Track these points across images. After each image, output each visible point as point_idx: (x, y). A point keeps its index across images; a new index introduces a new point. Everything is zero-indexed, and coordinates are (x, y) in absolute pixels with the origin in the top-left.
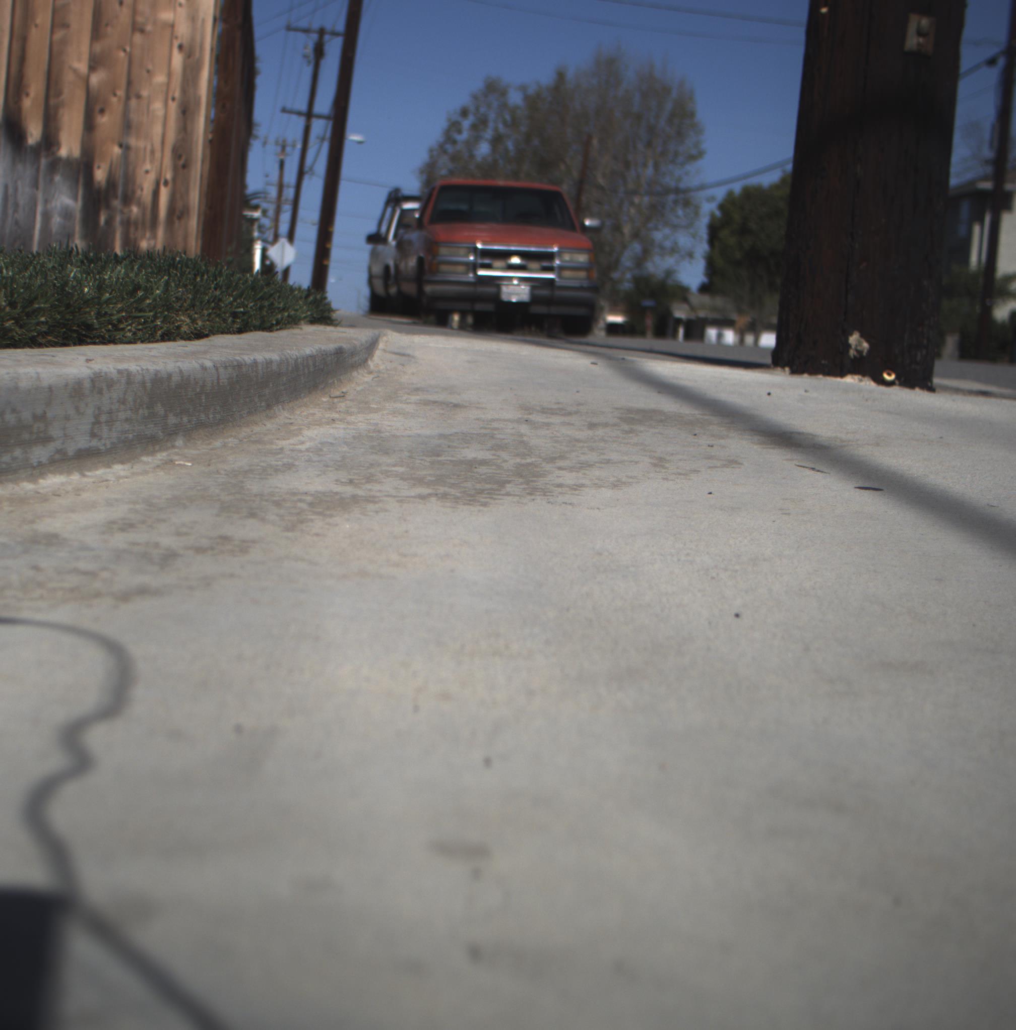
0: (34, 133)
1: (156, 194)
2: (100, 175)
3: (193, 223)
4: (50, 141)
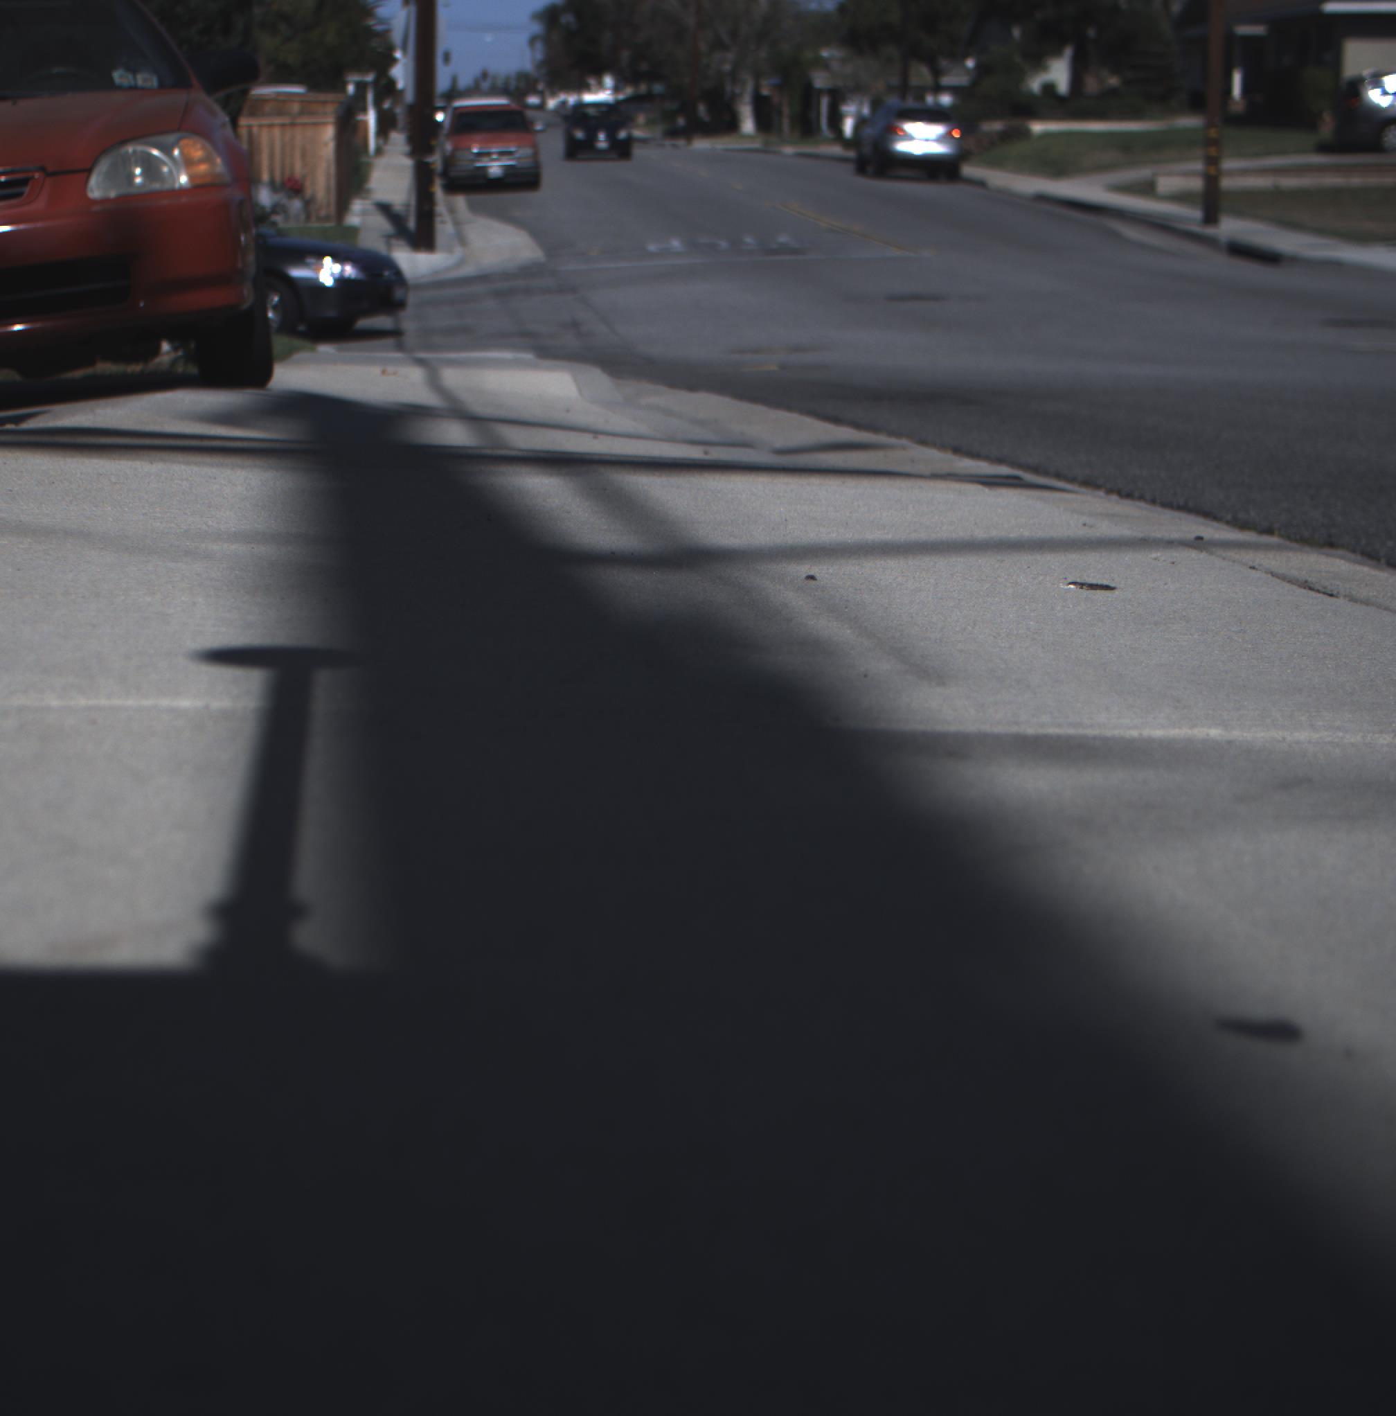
1: (322, 201)
3: (333, 210)
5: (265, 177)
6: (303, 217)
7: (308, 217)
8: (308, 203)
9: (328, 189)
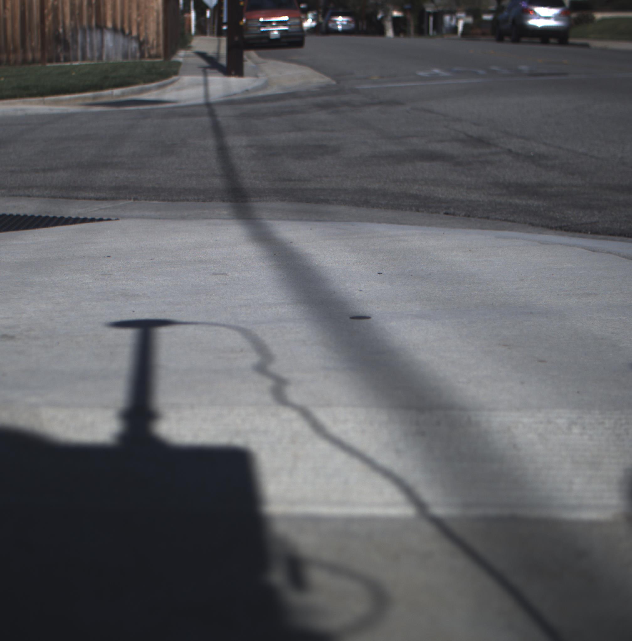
0: (127, 31)
1: (153, 42)
2: (142, 39)
3: (161, 48)
4: (130, 33)
5: (109, 24)
6: (138, 54)
7: (142, 56)
8: (142, 44)
9: (158, 33)
